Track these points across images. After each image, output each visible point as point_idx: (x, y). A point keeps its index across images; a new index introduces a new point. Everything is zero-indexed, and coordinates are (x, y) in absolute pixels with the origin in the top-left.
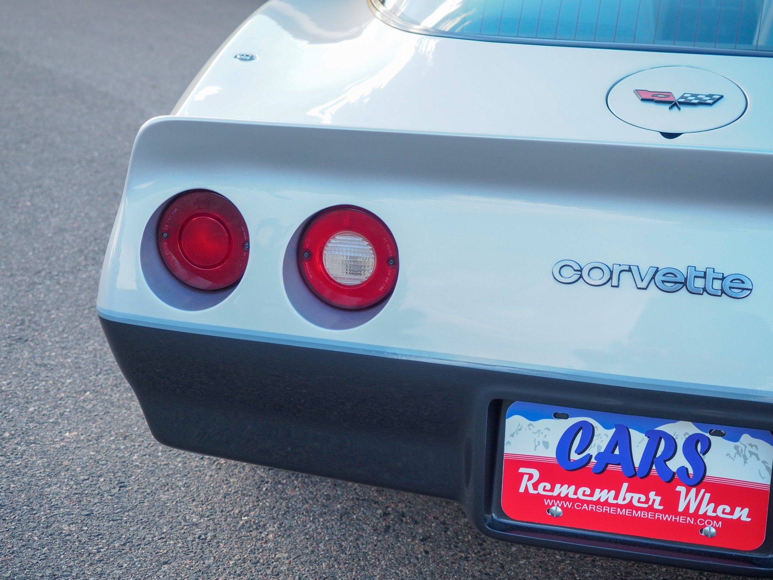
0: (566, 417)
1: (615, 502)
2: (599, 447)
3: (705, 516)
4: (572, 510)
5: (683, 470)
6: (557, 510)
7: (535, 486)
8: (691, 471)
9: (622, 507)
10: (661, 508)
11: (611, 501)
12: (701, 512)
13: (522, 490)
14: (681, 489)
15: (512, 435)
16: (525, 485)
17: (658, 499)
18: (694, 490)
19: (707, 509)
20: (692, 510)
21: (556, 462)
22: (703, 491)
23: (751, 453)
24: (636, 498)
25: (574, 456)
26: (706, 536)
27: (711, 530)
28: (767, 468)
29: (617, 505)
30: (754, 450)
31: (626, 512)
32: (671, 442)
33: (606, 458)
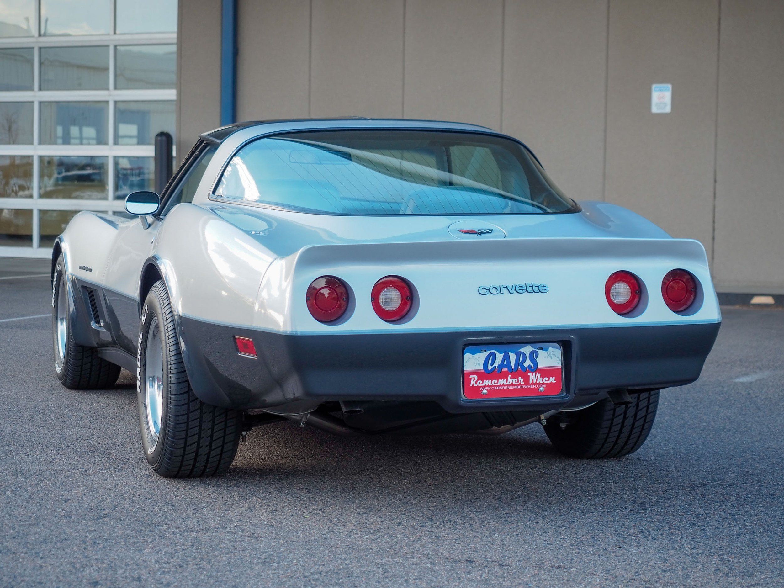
0: (485, 351)
1: (506, 384)
2: (499, 362)
3: (539, 383)
4: (491, 390)
5: (530, 366)
6: (485, 391)
7: (476, 383)
8: (533, 366)
9: (509, 385)
10: (523, 383)
11: (505, 384)
12: (538, 382)
13: (471, 385)
14: (530, 374)
15: (466, 362)
16: (473, 383)
17: (522, 379)
18: (534, 373)
19: (540, 380)
20: (534, 382)
21: (483, 371)
22: (538, 373)
23: (553, 354)
24: (514, 381)
25: (490, 368)
26: (541, 392)
27: (542, 389)
28: (559, 359)
29: (507, 385)
30: (554, 353)
31: (511, 387)
32: (524, 355)
33: (501, 366)
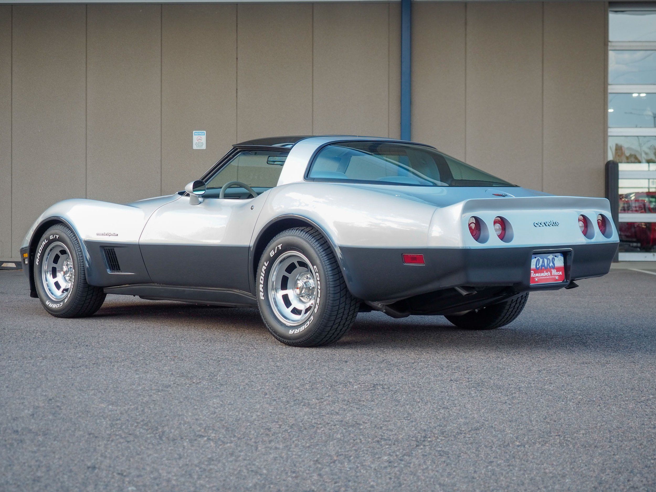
0: (535, 258)
2: (541, 263)
3: (556, 275)
8: (553, 266)
10: (550, 275)
11: (544, 275)
14: (552, 270)
16: (532, 275)
17: (550, 273)
19: (556, 273)
20: (554, 275)
22: (555, 270)
24: (547, 274)
25: (538, 267)
27: (557, 278)
28: (563, 262)
30: (560, 259)
31: (545, 277)
32: (550, 260)
33: (542, 266)
